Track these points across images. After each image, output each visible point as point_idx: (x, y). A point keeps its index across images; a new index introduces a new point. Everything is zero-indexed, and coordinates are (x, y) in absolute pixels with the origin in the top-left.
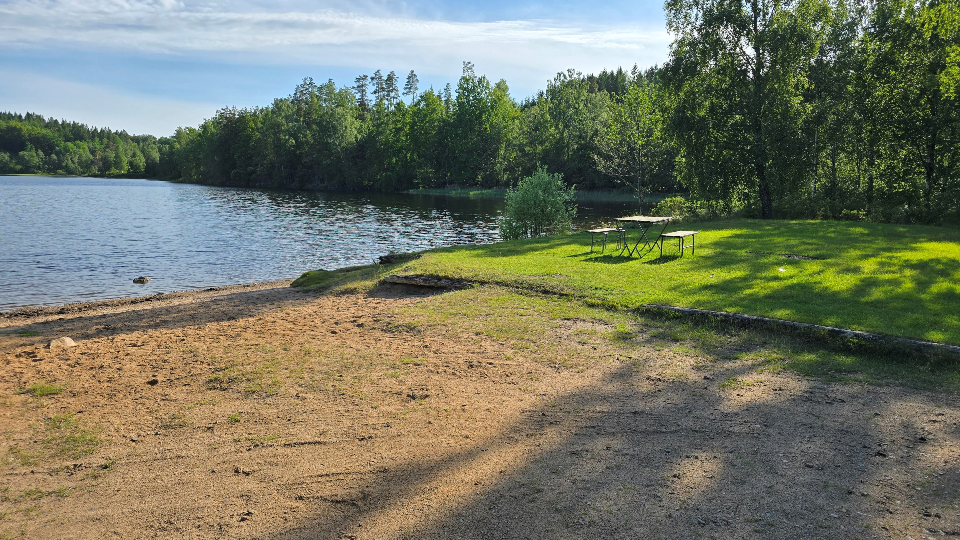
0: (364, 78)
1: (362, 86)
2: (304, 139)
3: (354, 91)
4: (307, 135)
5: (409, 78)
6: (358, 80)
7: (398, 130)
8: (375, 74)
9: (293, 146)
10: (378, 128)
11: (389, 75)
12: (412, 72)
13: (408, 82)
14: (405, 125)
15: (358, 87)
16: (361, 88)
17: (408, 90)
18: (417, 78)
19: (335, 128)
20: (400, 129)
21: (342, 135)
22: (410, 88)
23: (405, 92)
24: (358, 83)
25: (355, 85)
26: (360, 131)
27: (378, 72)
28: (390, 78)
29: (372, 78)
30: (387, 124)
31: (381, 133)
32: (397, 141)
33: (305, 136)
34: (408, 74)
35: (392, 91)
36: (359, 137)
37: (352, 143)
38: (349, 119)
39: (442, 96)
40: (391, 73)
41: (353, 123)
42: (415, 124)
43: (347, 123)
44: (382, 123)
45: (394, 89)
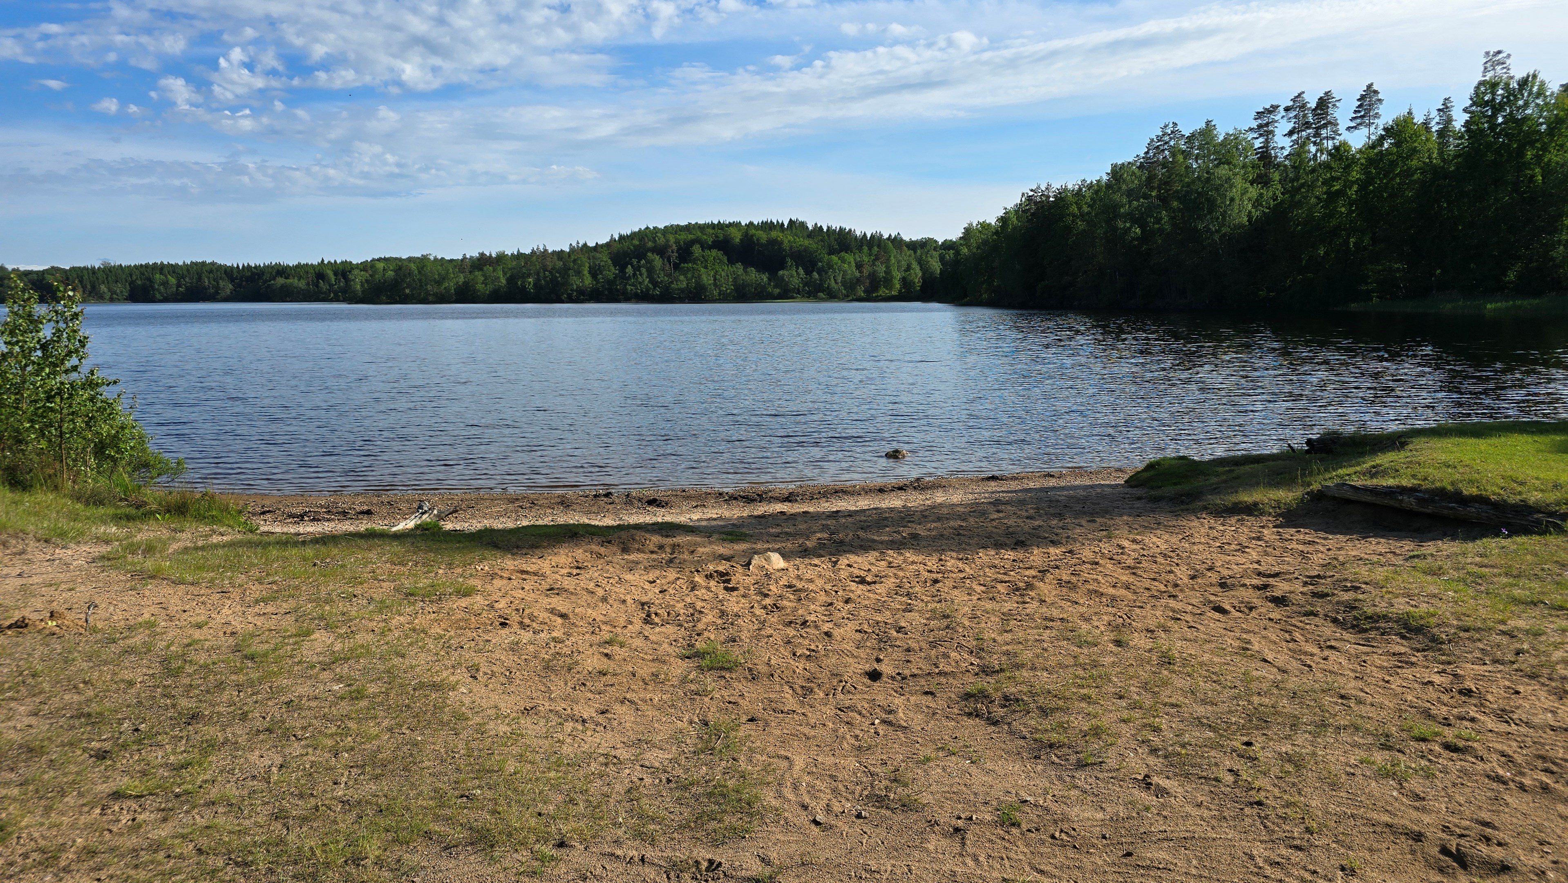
0: (1274, 108)
1: (1267, 125)
2: (1157, 226)
3: (1251, 135)
4: (1161, 219)
5: (1362, 98)
6: (1260, 115)
7: (1333, 197)
8: (1294, 100)
9: (1137, 239)
10: (1293, 196)
11: (1321, 98)
12: (1369, 86)
13: (1360, 106)
14: (1348, 184)
15: (1260, 126)
16: (1265, 129)
17: (1359, 121)
18: (1380, 96)
19: (1212, 203)
20: (1339, 193)
21: (1224, 214)
22: (1362, 117)
23: (1353, 124)
24: (1260, 121)
25: (1254, 124)
26: (1257, 203)
27: (1299, 95)
28: (1324, 103)
29: (1287, 109)
30: (1311, 187)
31: (1299, 205)
32: (1331, 215)
33: (1158, 220)
34: (1361, 90)
35: (1325, 126)
36: (1256, 214)
37: (1241, 226)
38: (1239, 182)
39: (1433, 123)
40: (1326, 93)
41: (1245, 192)
42: (1370, 180)
43: (1235, 192)
44: (1303, 185)
45: (1330, 123)
